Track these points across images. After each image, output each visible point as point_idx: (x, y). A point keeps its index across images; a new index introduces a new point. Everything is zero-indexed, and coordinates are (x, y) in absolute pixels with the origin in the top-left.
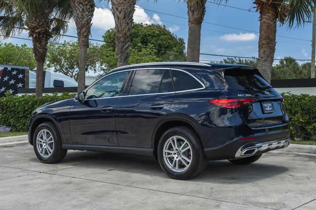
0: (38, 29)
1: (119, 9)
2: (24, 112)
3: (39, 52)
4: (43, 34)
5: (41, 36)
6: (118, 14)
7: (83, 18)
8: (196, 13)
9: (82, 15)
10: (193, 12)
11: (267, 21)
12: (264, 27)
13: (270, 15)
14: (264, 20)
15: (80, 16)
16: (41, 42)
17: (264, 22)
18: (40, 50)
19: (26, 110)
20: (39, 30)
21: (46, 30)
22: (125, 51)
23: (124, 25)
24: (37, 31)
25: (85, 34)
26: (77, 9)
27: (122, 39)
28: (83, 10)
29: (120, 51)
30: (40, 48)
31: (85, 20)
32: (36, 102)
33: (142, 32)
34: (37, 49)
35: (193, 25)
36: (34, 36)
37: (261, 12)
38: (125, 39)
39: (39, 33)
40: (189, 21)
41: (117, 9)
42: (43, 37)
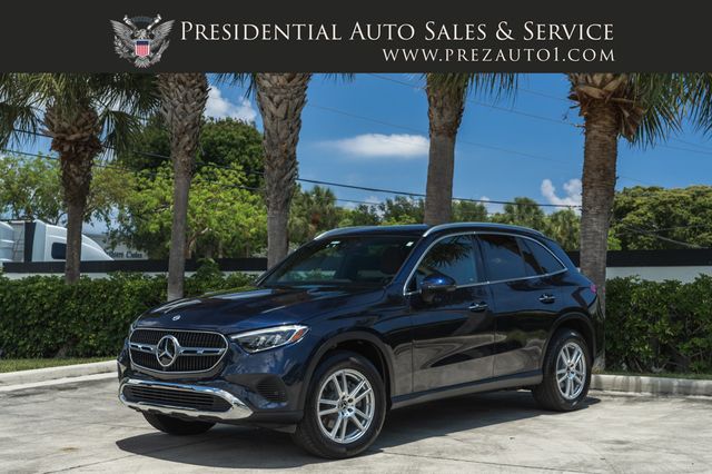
0: (74, 133)
1: (276, 98)
2: (41, 315)
3: (74, 183)
4: (86, 144)
5: (82, 148)
6: (273, 108)
7: (185, 113)
8: (447, 113)
9: (184, 108)
10: (441, 110)
11: (600, 135)
12: (595, 147)
13: (606, 123)
14: (594, 132)
15: (179, 109)
16: (80, 163)
17: (595, 137)
18: (77, 179)
19: (44, 311)
20: (78, 135)
21: (92, 136)
22: (284, 187)
23: (285, 131)
24: (72, 137)
25: (189, 149)
26: (172, 94)
27: (280, 162)
28: (186, 96)
29: (275, 185)
30: (78, 175)
31: (189, 118)
32: (70, 293)
33: (206, 135)
34: (71, 178)
35: (441, 138)
36: (66, 149)
37: (587, 118)
38: (286, 162)
39: (77, 143)
40: (431, 129)
41: (271, 99)
42: (85, 151)
